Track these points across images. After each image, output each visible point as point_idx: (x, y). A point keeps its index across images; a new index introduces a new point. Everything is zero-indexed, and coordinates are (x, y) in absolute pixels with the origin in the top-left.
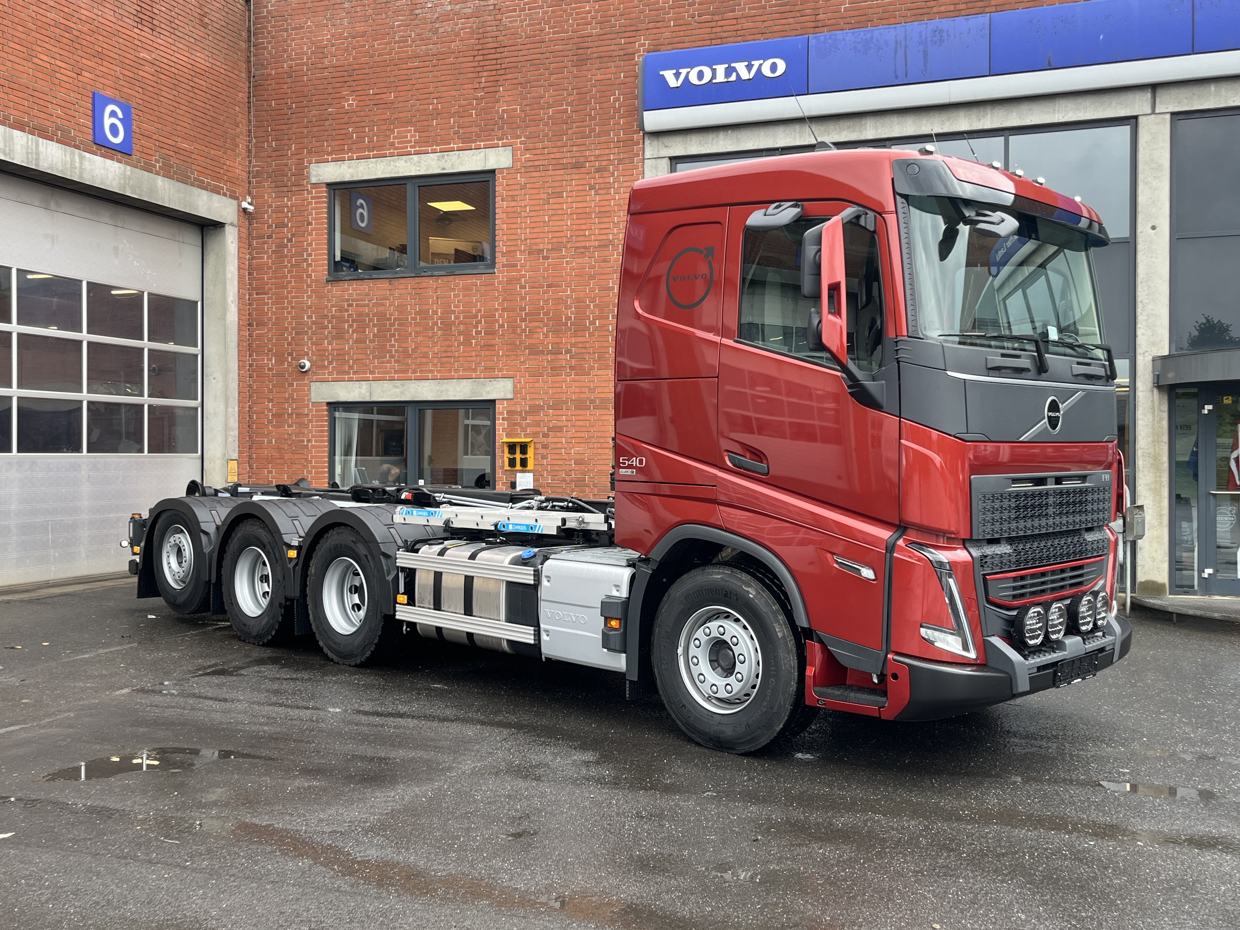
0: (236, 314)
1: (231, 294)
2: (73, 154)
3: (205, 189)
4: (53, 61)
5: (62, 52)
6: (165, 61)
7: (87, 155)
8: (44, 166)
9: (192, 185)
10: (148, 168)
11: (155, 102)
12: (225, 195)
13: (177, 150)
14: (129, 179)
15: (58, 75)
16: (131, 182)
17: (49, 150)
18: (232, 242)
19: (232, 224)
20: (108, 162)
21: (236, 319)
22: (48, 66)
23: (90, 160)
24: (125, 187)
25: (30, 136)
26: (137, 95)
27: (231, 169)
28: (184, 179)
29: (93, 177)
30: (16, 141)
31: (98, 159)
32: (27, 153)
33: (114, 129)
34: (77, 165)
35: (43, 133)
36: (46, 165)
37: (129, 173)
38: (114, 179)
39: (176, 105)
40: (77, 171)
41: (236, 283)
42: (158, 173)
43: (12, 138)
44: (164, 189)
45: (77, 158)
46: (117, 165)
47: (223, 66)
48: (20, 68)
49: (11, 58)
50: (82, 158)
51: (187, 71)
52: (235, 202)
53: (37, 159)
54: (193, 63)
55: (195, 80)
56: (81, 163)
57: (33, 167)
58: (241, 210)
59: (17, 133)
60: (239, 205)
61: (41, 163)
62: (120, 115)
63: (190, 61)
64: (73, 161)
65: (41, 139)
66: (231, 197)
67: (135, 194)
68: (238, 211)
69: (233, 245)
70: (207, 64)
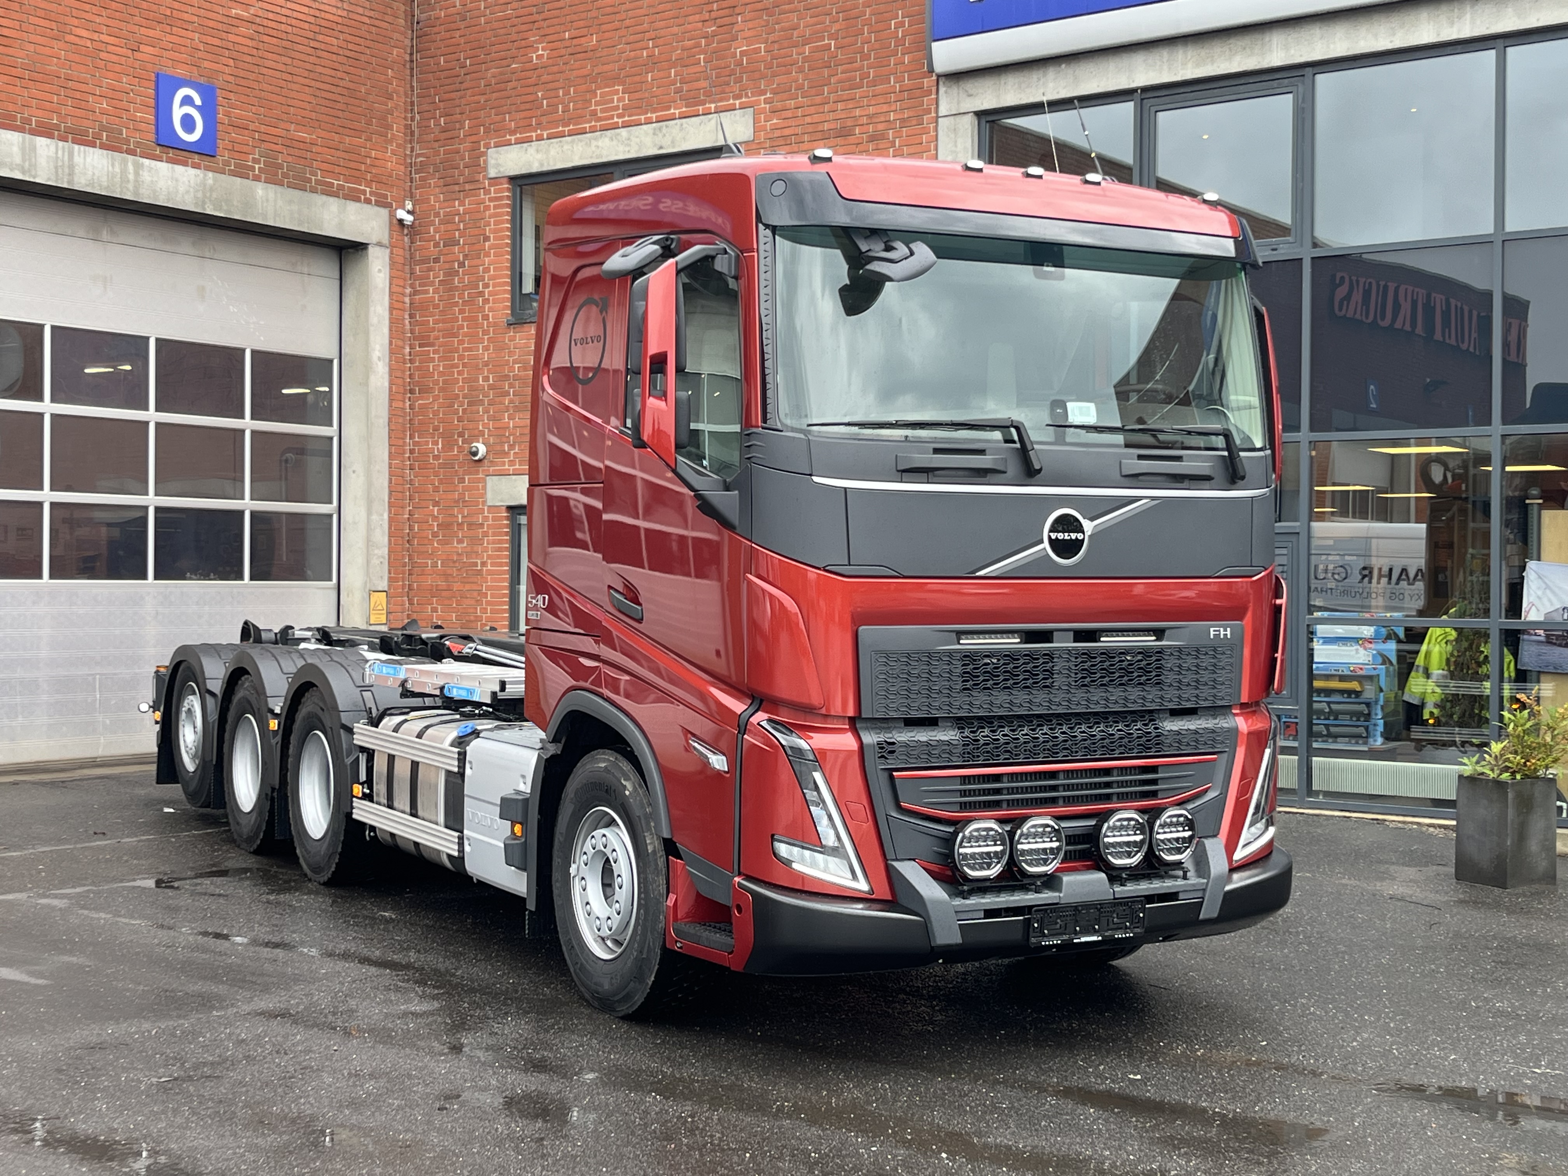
0: (387, 376)
1: (378, 347)
2: (124, 163)
3: (335, 195)
4: (96, 36)
5: (110, 22)
6: (271, 16)
7: (146, 162)
8: (81, 184)
9: (313, 191)
10: (242, 172)
11: (252, 76)
12: (368, 201)
13: (288, 143)
14: (212, 189)
15: (103, 55)
16: (214, 195)
17: (89, 160)
18: (380, 271)
19: (379, 244)
20: (179, 169)
21: (387, 384)
22: (89, 44)
23: (150, 169)
24: (204, 203)
25: (61, 144)
26: (227, 70)
27: (377, 162)
28: (300, 183)
29: (154, 191)
30: (39, 151)
31: (163, 167)
32: (56, 168)
33: (188, 123)
34: (131, 177)
35: (82, 138)
36: (83, 181)
37: (210, 182)
38: (188, 192)
39: (289, 77)
40: (131, 186)
41: (386, 331)
42: (257, 179)
43: (34, 149)
44: (267, 200)
45: (131, 168)
46: (192, 172)
47: (367, 13)
48: (47, 51)
49: (33, 38)
50: (138, 167)
51: (306, 26)
52: (384, 212)
53: (71, 174)
54: (317, 13)
55: (320, 37)
56: (137, 174)
57: (65, 186)
58: (395, 222)
59: (41, 142)
60: (392, 215)
61: (76, 179)
62: (198, 101)
63: (312, 12)
64: (124, 171)
65: (76, 147)
66: (378, 204)
67: (220, 210)
68: (391, 223)
69: (382, 275)
70: (340, 12)
